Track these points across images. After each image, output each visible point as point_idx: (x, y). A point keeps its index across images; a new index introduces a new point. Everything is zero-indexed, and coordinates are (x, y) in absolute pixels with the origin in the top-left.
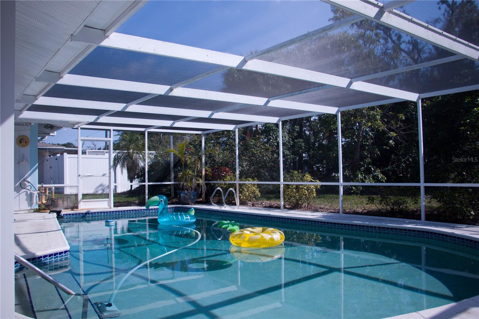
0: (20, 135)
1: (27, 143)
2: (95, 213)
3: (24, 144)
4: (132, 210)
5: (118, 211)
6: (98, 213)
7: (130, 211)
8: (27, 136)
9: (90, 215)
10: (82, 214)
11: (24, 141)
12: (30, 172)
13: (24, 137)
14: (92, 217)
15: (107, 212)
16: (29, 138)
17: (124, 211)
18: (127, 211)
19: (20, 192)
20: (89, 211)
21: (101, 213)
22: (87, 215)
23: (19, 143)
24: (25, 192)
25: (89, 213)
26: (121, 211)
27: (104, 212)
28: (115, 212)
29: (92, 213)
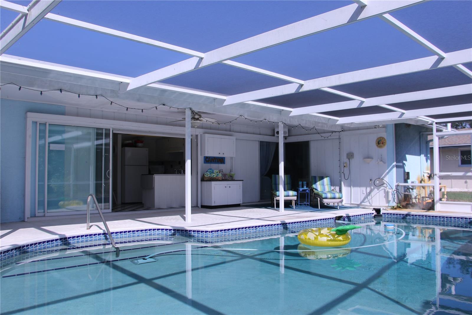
0: (379, 137)
1: (384, 144)
2: (416, 215)
3: (381, 145)
4: (462, 218)
5: (443, 217)
6: (419, 216)
7: (458, 218)
8: (384, 137)
9: (410, 217)
10: (403, 215)
11: (382, 143)
12: (387, 171)
13: (381, 139)
14: (413, 219)
15: (429, 216)
16: (386, 139)
17: (450, 218)
18: (454, 218)
19: (380, 190)
20: (410, 213)
21: (422, 216)
22: (407, 217)
23: (377, 144)
24: (384, 190)
25: (409, 215)
26: (447, 217)
27: (426, 216)
28: (439, 217)
29: (412, 215)
